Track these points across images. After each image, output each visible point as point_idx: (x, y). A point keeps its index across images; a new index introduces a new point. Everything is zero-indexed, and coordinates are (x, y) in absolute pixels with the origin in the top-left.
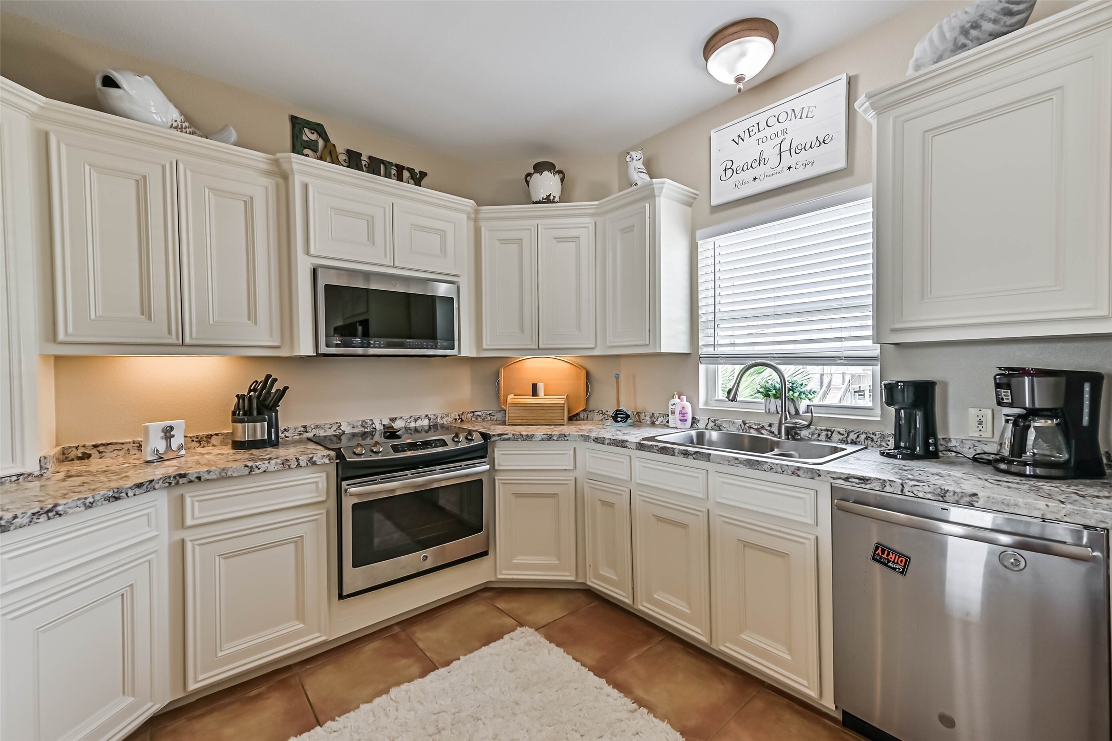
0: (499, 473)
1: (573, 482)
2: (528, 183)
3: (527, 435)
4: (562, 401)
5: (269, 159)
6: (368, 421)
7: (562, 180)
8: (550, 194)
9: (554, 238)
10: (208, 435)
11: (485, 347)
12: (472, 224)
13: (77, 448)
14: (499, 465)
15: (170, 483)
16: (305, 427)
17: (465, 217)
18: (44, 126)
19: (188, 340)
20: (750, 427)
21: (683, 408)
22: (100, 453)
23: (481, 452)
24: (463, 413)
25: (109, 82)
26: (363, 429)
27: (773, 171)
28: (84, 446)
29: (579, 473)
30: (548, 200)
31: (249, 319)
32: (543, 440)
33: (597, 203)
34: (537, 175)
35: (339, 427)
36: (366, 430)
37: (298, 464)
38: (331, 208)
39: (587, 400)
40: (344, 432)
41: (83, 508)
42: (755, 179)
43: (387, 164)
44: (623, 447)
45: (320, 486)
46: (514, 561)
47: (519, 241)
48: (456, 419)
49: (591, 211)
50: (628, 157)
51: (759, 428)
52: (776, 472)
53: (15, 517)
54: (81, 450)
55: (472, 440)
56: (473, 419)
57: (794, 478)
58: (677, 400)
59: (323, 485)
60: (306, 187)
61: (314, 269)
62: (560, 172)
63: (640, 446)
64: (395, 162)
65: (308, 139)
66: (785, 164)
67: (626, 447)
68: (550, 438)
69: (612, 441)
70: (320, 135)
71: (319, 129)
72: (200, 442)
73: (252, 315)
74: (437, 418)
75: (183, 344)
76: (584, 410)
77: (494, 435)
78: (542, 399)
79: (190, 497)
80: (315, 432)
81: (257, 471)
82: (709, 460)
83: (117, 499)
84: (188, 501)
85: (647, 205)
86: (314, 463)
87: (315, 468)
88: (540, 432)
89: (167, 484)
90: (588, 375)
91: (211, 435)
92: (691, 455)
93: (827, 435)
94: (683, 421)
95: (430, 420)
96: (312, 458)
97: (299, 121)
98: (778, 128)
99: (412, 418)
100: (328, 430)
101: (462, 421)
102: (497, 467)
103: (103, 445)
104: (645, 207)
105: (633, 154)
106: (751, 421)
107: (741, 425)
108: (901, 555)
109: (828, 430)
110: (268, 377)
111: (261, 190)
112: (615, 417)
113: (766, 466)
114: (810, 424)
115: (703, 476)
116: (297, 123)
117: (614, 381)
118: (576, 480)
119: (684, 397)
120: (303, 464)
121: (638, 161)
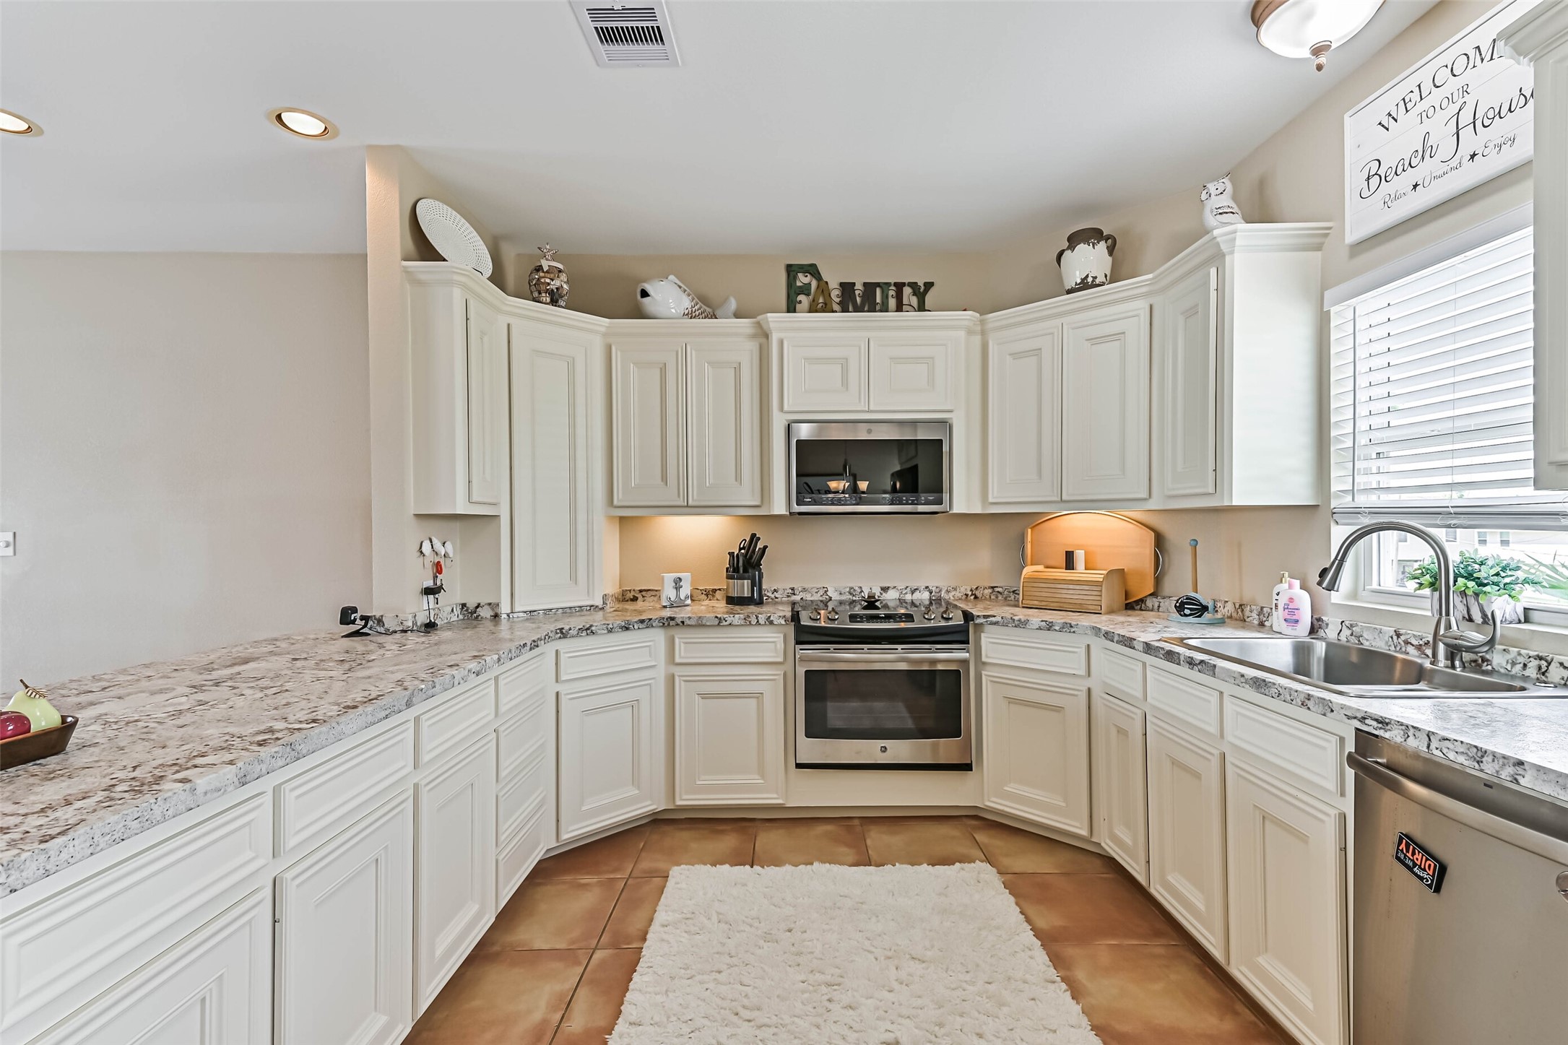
0: (988, 668)
1: (1084, 695)
2: (1059, 264)
3: (1019, 620)
4: (1100, 578)
5: (754, 323)
6: (857, 588)
7: (1111, 251)
8: (1087, 276)
9: (1087, 340)
10: (713, 590)
11: (991, 500)
12: (978, 338)
13: (630, 591)
14: (987, 657)
15: (664, 624)
16: (793, 589)
17: (962, 334)
19: (691, 502)
20: (1407, 643)
22: (643, 597)
23: (959, 635)
24: (977, 588)
25: (645, 294)
26: (851, 597)
27: (1445, 167)
28: (634, 590)
29: (1092, 683)
30: (1084, 285)
31: (736, 480)
32: (1040, 628)
33: (1150, 276)
34: (1070, 253)
35: (826, 592)
36: (854, 598)
37: (758, 622)
38: (805, 359)
39: (1158, 580)
40: (830, 599)
41: (606, 632)
42: (1415, 186)
43: (884, 286)
44: (1131, 648)
45: (778, 646)
46: (1006, 788)
47: (1039, 351)
48: (967, 595)
49: (1144, 290)
50: (1204, 192)
51: (1421, 645)
52: (1284, 701)
53: (570, 629)
54: (633, 593)
55: (948, 619)
56: (993, 597)
57: (1304, 710)
58: (1285, 586)
59: (781, 646)
60: (781, 343)
61: (788, 426)
64: (892, 281)
65: (801, 284)
66: (1465, 151)
67: (1134, 648)
68: (1050, 627)
69: (1121, 639)
70: (813, 276)
71: (812, 270)
72: (707, 595)
74: (940, 591)
75: (687, 506)
76: (1154, 595)
77: (978, 616)
79: (679, 638)
80: (802, 595)
81: (724, 623)
82: (1214, 675)
83: (627, 629)
84: (677, 641)
85: (1212, 271)
86: (771, 623)
87: (771, 628)
88: (1036, 618)
89: (661, 624)
90: (1159, 540)
91: (716, 590)
92: (1196, 665)
93: (1540, 668)
95: (931, 593)
96: (770, 617)
97: (793, 268)
98: (1453, 85)
99: (909, 589)
100: (815, 594)
101: (976, 597)
102: (984, 659)
103: (643, 591)
104: (1209, 274)
105: (1212, 186)
106: (1410, 632)
107: (1392, 638)
108: (1430, 857)
109: (1541, 658)
110: (754, 535)
111: (746, 353)
112: (1180, 608)
113: (1273, 691)
114: (1491, 642)
115: (1214, 698)
116: (792, 270)
117: (1189, 549)
118: (1089, 689)
119: (1297, 583)
120: (762, 622)
121: (1220, 196)
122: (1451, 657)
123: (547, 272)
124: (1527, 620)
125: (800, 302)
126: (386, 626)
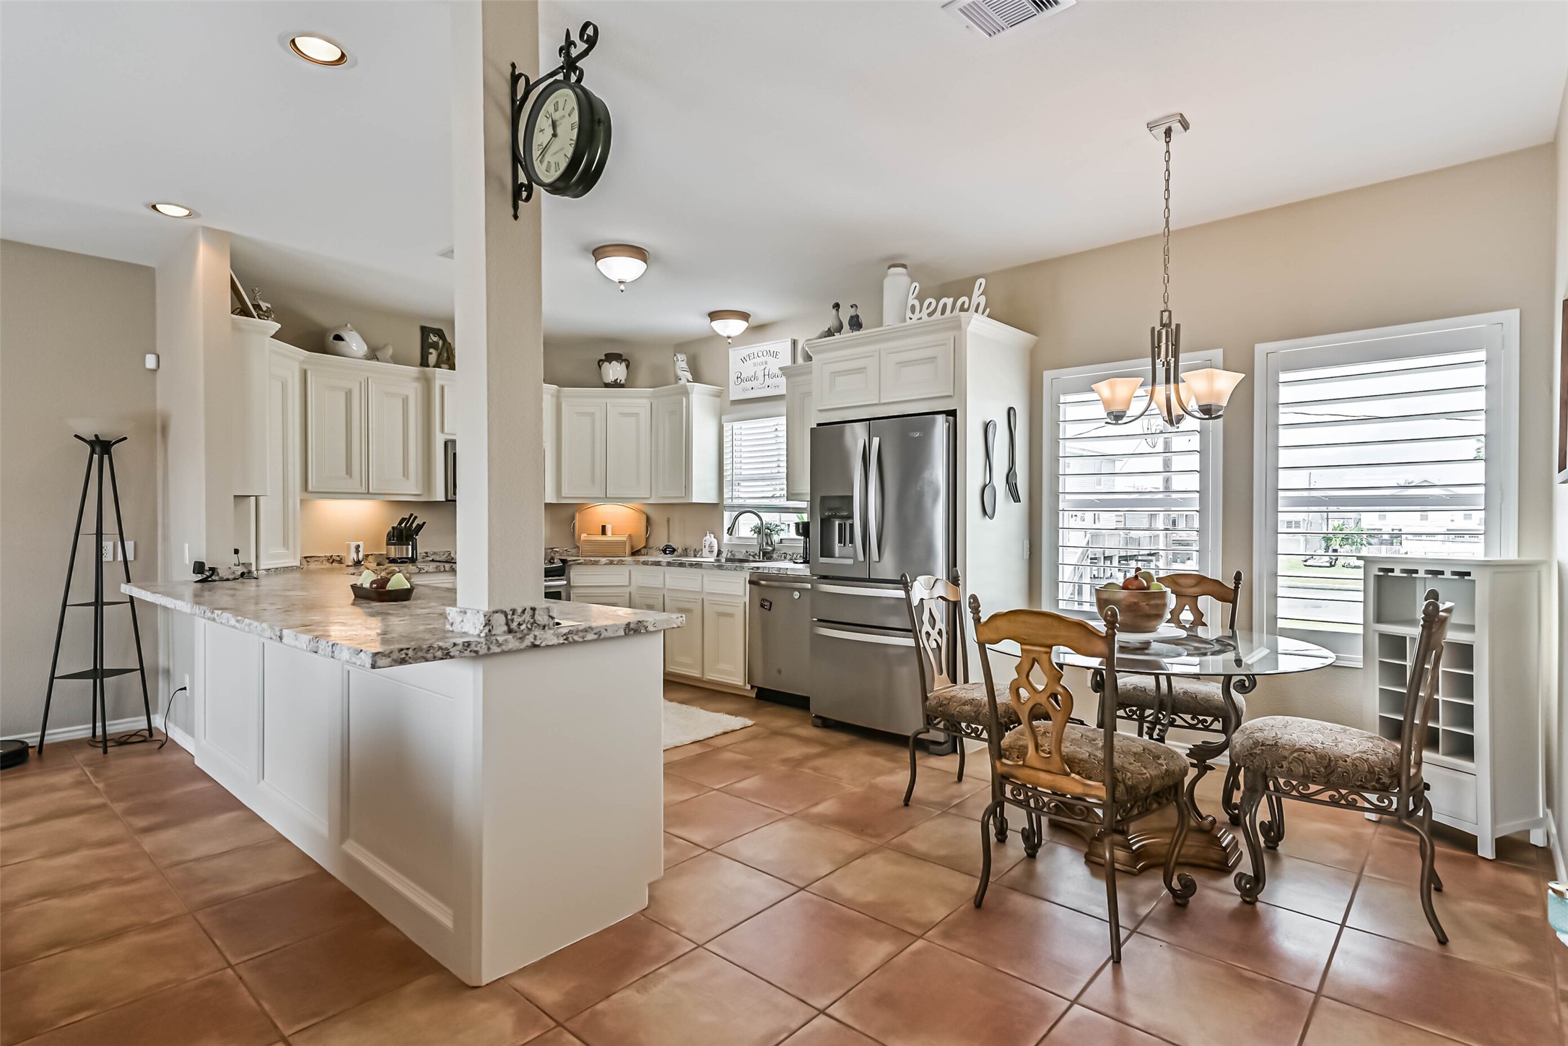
0: (573, 589)
1: (628, 595)
2: (600, 367)
3: (593, 563)
4: (626, 539)
7: (627, 367)
8: (616, 380)
9: (620, 414)
11: (563, 495)
12: (554, 399)
14: (573, 583)
16: (426, 553)
17: (549, 399)
18: (305, 367)
19: (371, 491)
20: (750, 555)
21: (711, 543)
22: (308, 562)
23: (561, 572)
25: (339, 338)
27: (761, 386)
29: (633, 589)
30: (616, 384)
31: (404, 476)
32: (605, 565)
33: (652, 389)
34: (606, 364)
35: (450, 554)
39: (647, 539)
42: (752, 388)
44: (659, 566)
47: (592, 414)
49: (648, 395)
50: (676, 357)
55: (553, 563)
58: (708, 537)
60: (442, 388)
61: (445, 442)
62: (625, 360)
63: (669, 564)
65: (431, 343)
66: (766, 383)
67: (661, 566)
68: (611, 563)
69: (653, 563)
70: (440, 337)
71: (439, 333)
73: (405, 474)
75: (368, 493)
76: (644, 547)
77: (570, 560)
78: (609, 537)
82: (701, 568)
85: (684, 399)
88: (604, 560)
90: (648, 519)
91: (369, 555)
92: (693, 565)
94: (711, 552)
97: (426, 329)
98: (763, 359)
102: (572, 584)
103: (309, 557)
104: (682, 399)
105: (679, 356)
108: (767, 601)
110: (412, 515)
111: (413, 391)
112: (664, 551)
113: (725, 568)
114: (774, 550)
115: (700, 578)
116: (425, 331)
117: (666, 523)
118: (630, 593)
119: (712, 535)
120: (447, 569)
121: (681, 362)
122: (763, 556)
123: (265, 312)
124: (781, 543)
125: (431, 353)
126: (220, 575)
